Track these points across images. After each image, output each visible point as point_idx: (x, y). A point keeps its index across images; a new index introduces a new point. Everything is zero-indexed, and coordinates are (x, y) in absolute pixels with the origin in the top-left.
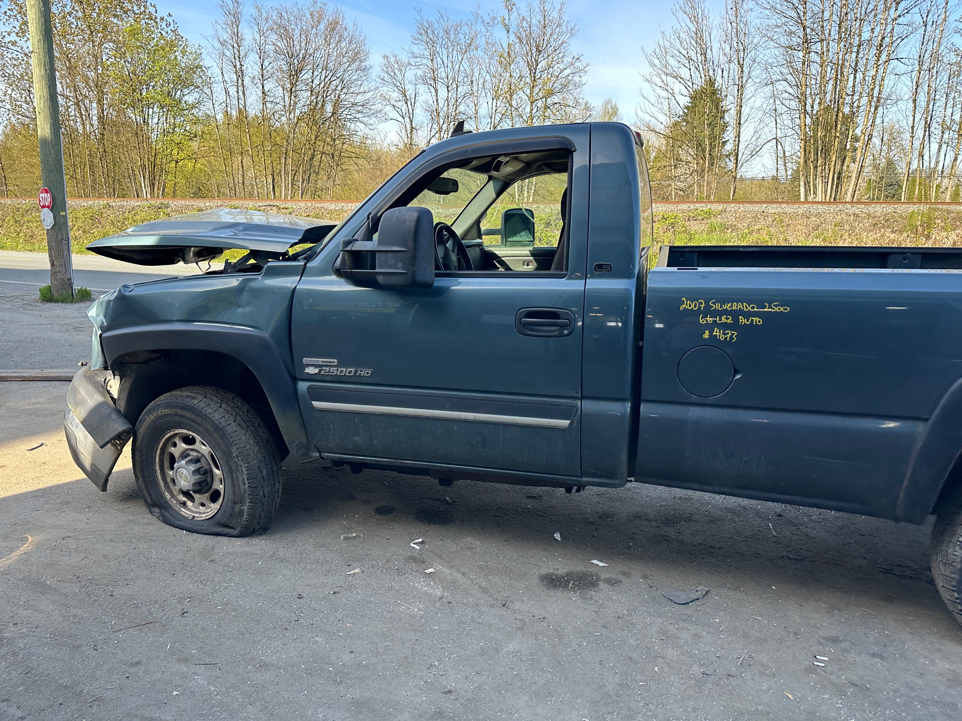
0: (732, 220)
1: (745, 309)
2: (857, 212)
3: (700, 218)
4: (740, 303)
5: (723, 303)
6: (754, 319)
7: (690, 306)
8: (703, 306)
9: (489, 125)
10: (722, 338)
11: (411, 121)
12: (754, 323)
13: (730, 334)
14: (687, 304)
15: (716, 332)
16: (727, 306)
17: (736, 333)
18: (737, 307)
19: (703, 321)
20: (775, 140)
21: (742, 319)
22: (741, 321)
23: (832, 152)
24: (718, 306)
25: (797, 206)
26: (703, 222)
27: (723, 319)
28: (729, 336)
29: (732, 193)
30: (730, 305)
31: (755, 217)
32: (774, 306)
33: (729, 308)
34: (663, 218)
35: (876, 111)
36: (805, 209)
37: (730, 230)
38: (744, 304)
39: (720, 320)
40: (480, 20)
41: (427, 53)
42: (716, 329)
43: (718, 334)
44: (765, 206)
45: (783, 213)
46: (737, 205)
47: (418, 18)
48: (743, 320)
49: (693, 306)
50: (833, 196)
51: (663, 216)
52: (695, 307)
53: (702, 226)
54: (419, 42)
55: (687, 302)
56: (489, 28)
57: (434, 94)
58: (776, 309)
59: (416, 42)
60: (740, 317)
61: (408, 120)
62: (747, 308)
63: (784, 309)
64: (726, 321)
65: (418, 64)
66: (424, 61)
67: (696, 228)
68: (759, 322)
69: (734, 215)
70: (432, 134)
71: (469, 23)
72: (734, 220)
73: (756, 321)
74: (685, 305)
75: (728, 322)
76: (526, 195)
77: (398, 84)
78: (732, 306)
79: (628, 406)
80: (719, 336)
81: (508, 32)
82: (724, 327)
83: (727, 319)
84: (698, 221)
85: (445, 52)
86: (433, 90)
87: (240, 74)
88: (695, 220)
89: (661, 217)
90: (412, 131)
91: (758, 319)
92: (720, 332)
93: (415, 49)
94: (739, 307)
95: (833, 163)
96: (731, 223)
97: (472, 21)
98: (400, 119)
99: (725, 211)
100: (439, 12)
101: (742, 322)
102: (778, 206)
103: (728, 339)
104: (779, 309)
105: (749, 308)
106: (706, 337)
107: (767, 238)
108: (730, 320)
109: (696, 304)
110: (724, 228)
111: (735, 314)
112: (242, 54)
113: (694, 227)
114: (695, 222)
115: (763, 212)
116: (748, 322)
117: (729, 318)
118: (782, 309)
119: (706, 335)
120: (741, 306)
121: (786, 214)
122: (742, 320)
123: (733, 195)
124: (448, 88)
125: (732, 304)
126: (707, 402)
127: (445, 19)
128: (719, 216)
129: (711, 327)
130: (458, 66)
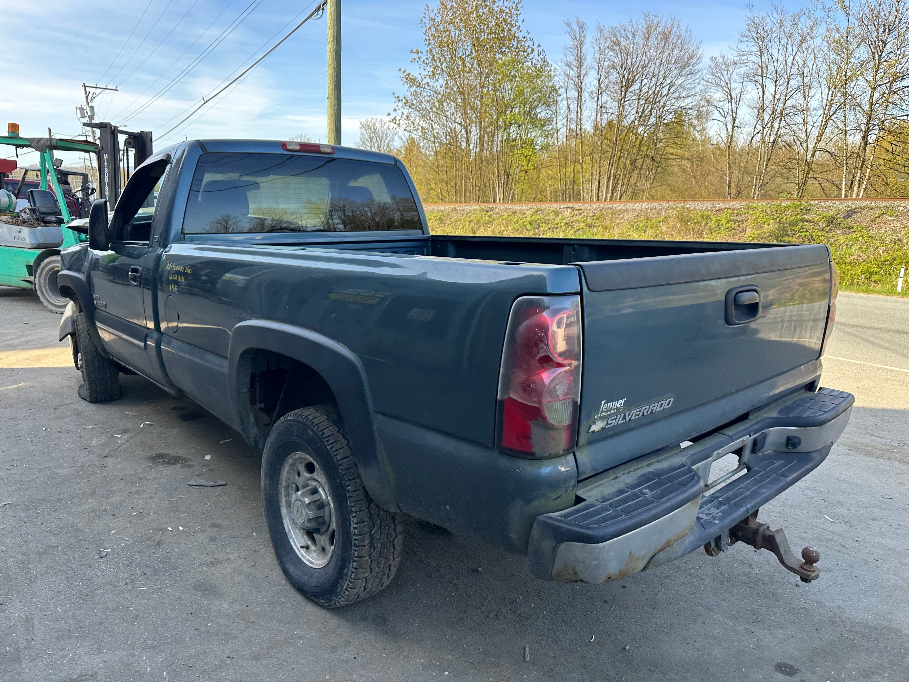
4: (180, 266)
5: (176, 265)
9: (822, 117)
11: (734, 120)
13: (176, 287)
14: (168, 266)
32: (187, 269)
33: (178, 269)
40: (820, 6)
41: (755, 49)
42: (173, 283)
47: (749, 15)
48: (180, 278)
54: (747, 39)
56: (831, 13)
57: (761, 90)
59: (744, 40)
61: (729, 119)
65: (745, 61)
66: (753, 58)
68: (183, 280)
70: (757, 131)
71: (807, 12)
77: (723, 84)
80: (174, 289)
81: (848, 15)
83: (176, 277)
85: (775, 46)
86: (760, 87)
87: (580, 90)
90: (733, 129)
91: (183, 278)
93: (743, 47)
97: (811, 9)
98: (722, 119)
100: (773, 5)
111: (178, 273)
112: (583, 72)
118: (190, 270)
120: (181, 268)
124: (776, 82)
126: (176, 337)
127: (779, 11)
130: (791, 58)
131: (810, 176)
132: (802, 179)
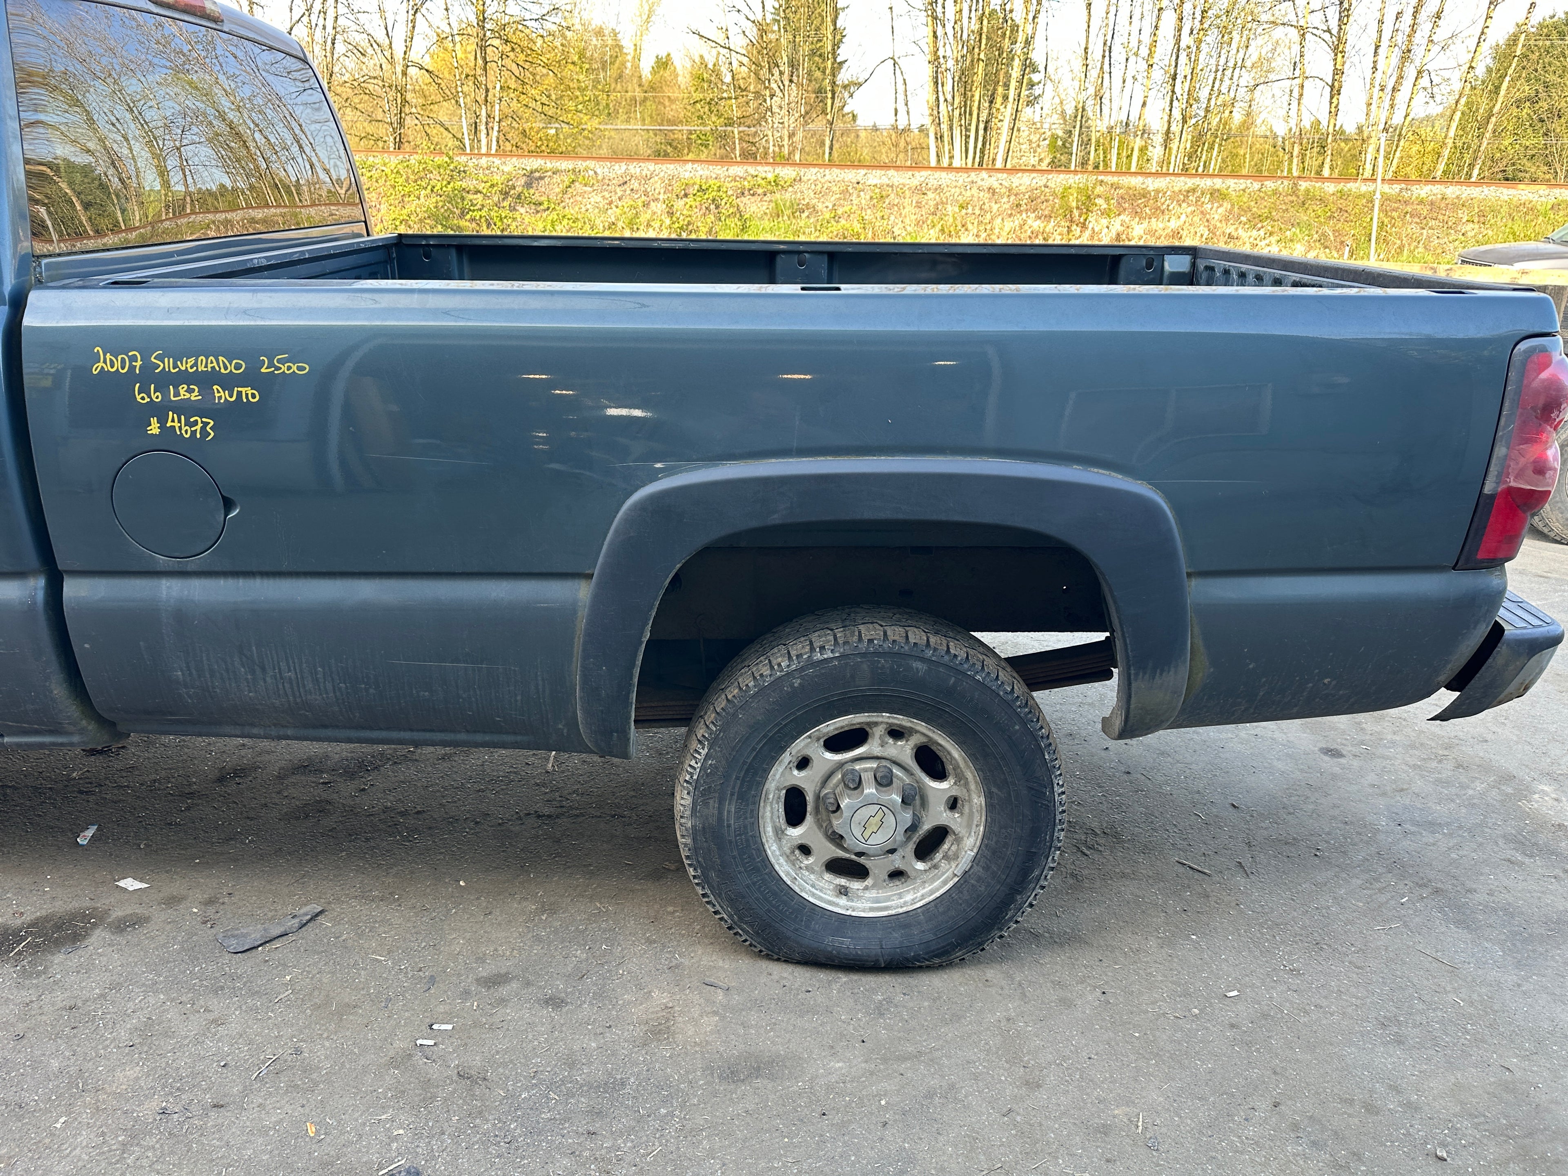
0: (809, 197)
1: (223, 371)
2: (996, 185)
3: (760, 191)
4: (211, 358)
5: (178, 358)
6: (243, 390)
7: (112, 366)
8: (138, 364)
10: (186, 432)
12: (245, 400)
13: (200, 425)
14: (105, 362)
15: (173, 421)
16: (187, 365)
17: (212, 423)
18: (206, 366)
19: (143, 398)
20: (892, 62)
21: (219, 392)
22: (217, 395)
23: (975, 84)
24: (168, 364)
25: (910, 173)
26: (765, 198)
27: (182, 392)
28: (198, 427)
29: (827, 151)
30: (191, 361)
31: (845, 192)
32: (279, 361)
33: (192, 367)
34: (701, 189)
35: (1036, 20)
36: (923, 179)
37: (806, 213)
38: (221, 358)
39: (177, 394)
42: (171, 413)
43: (177, 425)
44: (863, 172)
45: (888, 185)
46: (822, 171)
48: (222, 393)
49: (118, 364)
50: (977, 160)
51: (701, 186)
52: (123, 368)
53: (762, 206)
55: (105, 355)
58: (284, 368)
60: (215, 387)
62: (226, 368)
63: (299, 368)
64: (188, 395)
67: (754, 208)
68: (254, 396)
69: (813, 187)
72: (812, 195)
73: (247, 395)
74: (101, 364)
75: (193, 398)
76: (484, 141)
78: (196, 364)
79: (37, 586)
80: (180, 428)
82: (185, 409)
83: (190, 391)
84: (756, 196)
88: (753, 195)
89: (696, 187)
91: (250, 391)
92: (180, 421)
94: (210, 366)
95: (976, 104)
96: (807, 201)
99: (800, 179)
101: (220, 398)
102: (883, 172)
103: (198, 436)
104: (289, 368)
105: (231, 368)
106: (153, 432)
107: (857, 227)
108: (196, 393)
109: (123, 360)
110: (798, 210)
111: (205, 381)
113: (753, 207)
114: (753, 199)
115: (858, 183)
116: (231, 397)
117: (194, 390)
118: (294, 368)
119: (154, 428)
120: (215, 364)
121: (892, 186)
122: (221, 395)
123: (830, 153)
125: (197, 360)
126: (189, 569)
128: (790, 189)
129: (160, 411)
131: (407, 110)
132: (396, 115)
